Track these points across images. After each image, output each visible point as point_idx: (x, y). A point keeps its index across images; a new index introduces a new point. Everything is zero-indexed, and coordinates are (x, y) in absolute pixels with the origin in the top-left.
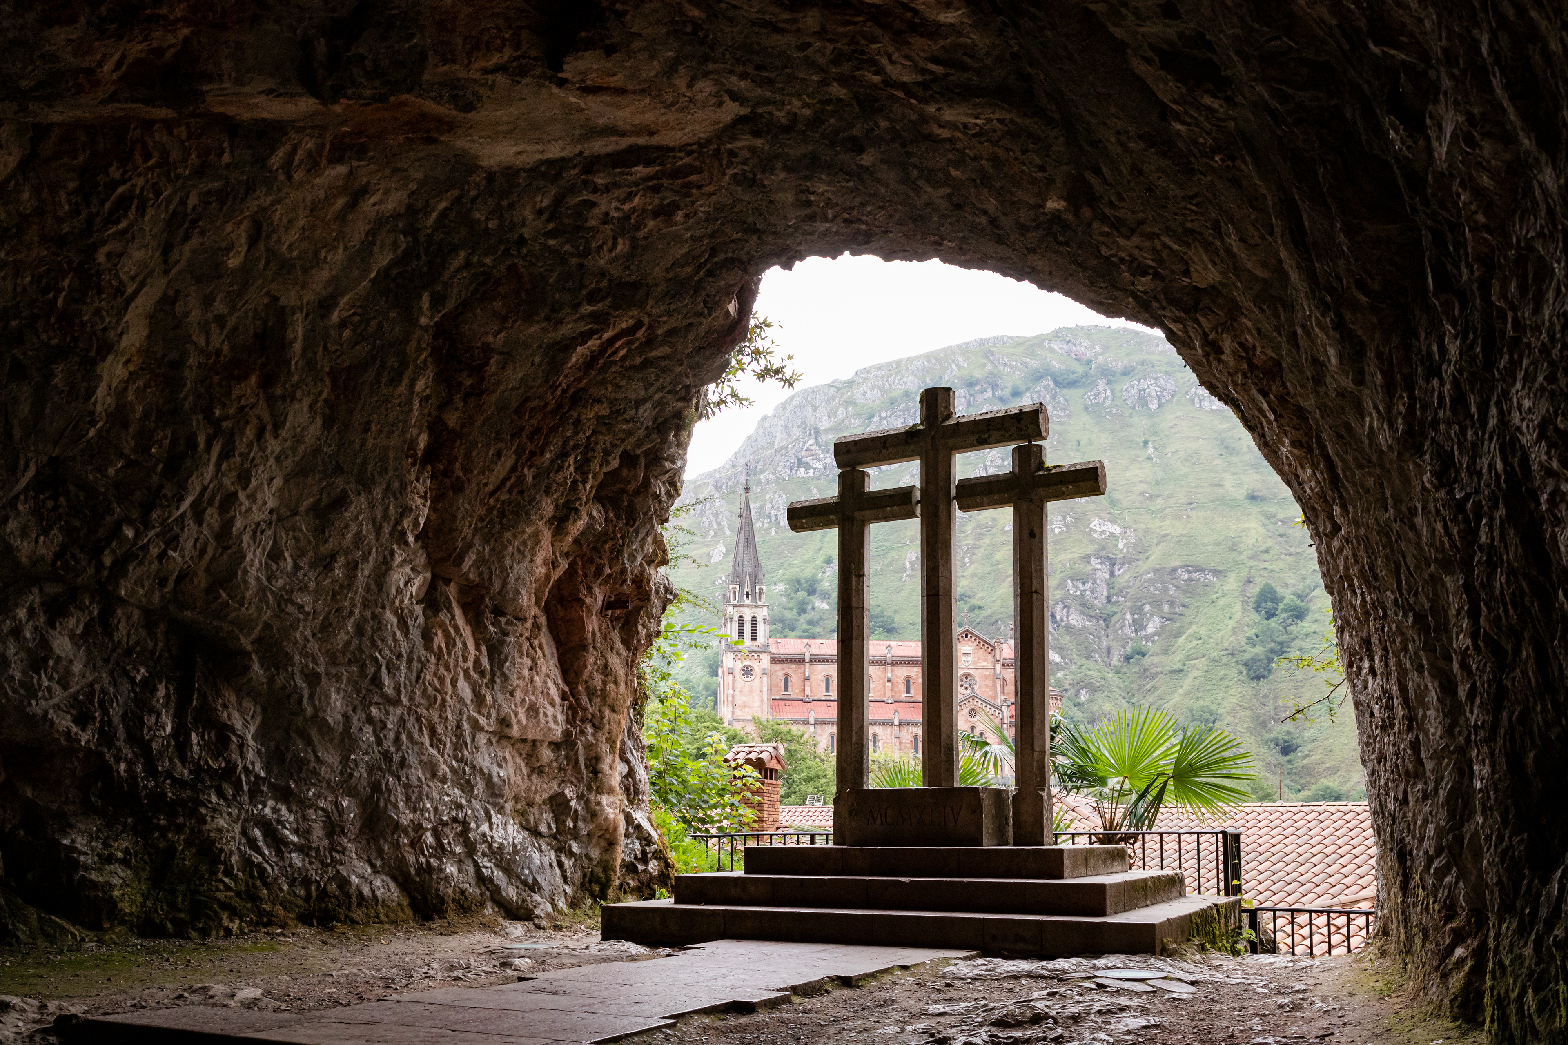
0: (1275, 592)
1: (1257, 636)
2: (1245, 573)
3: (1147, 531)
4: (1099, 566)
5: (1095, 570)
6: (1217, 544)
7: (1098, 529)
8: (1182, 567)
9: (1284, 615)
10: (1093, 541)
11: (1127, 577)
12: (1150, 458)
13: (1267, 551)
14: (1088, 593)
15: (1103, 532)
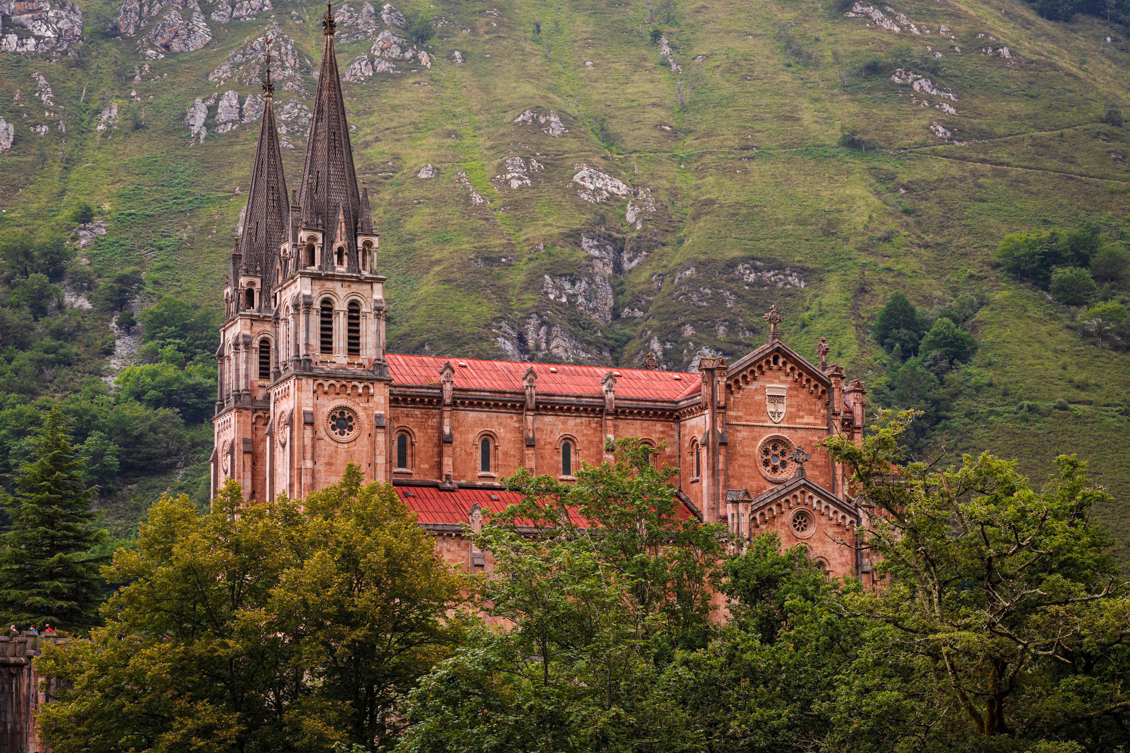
0: (912, 310)
1: (892, 389)
2: (854, 275)
3: (674, 194)
4: (596, 253)
5: (592, 258)
6: (801, 222)
7: (588, 185)
8: (744, 260)
9: (935, 353)
10: (581, 206)
11: (646, 275)
12: (665, 64)
13: (887, 239)
14: (581, 300)
15: (598, 191)
